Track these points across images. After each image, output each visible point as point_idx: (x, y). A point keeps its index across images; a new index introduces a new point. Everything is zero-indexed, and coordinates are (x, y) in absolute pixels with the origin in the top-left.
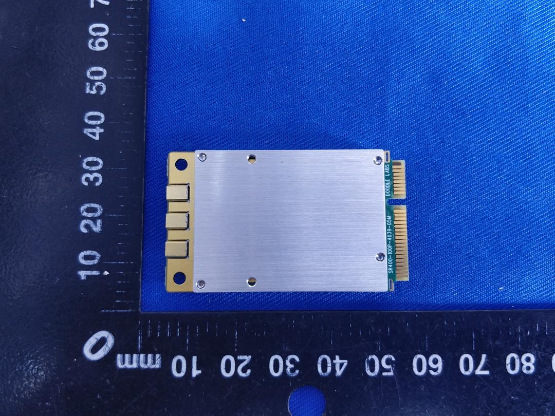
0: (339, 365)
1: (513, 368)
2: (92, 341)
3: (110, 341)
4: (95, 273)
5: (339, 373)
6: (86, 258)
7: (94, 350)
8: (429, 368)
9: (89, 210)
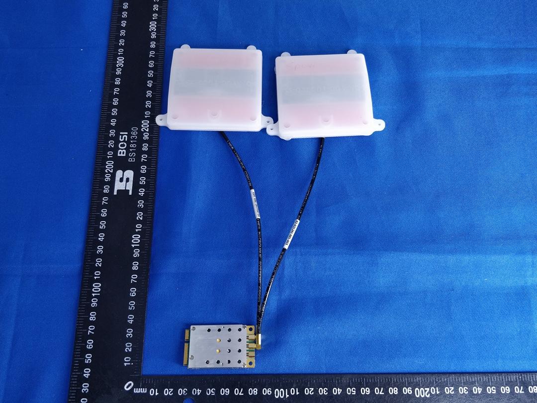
0: (199, 392)
1: (251, 393)
2: (127, 384)
3: (132, 384)
4: (129, 364)
5: (199, 394)
6: (127, 359)
7: (127, 387)
8: (225, 392)
9: (128, 345)
